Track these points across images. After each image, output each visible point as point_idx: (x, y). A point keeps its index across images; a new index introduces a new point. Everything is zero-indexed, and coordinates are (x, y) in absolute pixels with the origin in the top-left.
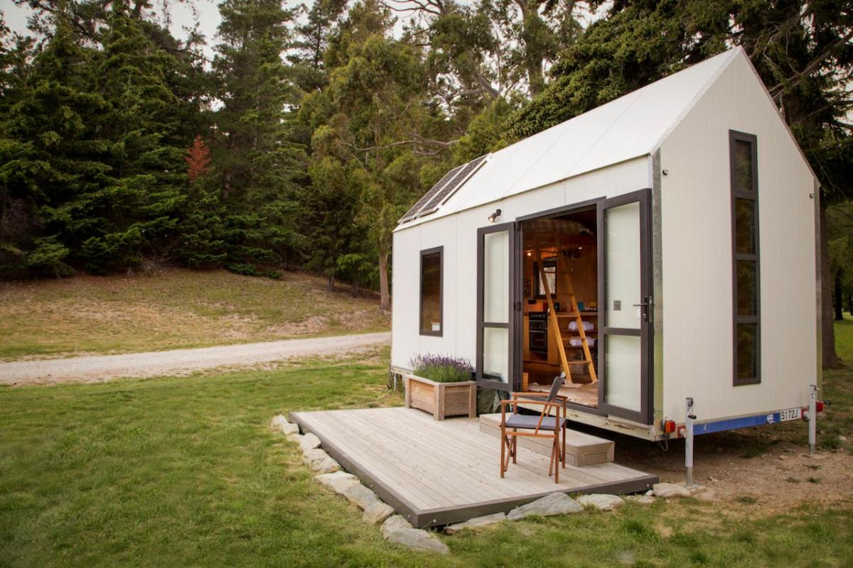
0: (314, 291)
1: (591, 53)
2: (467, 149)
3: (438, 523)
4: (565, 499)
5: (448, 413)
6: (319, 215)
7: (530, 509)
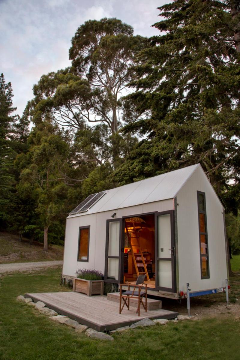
0: (13, 241)
1: (142, 153)
2: (88, 184)
3: (107, 329)
4: (149, 320)
5: (93, 293)
6: (18, 207)
7: (138, 324)
